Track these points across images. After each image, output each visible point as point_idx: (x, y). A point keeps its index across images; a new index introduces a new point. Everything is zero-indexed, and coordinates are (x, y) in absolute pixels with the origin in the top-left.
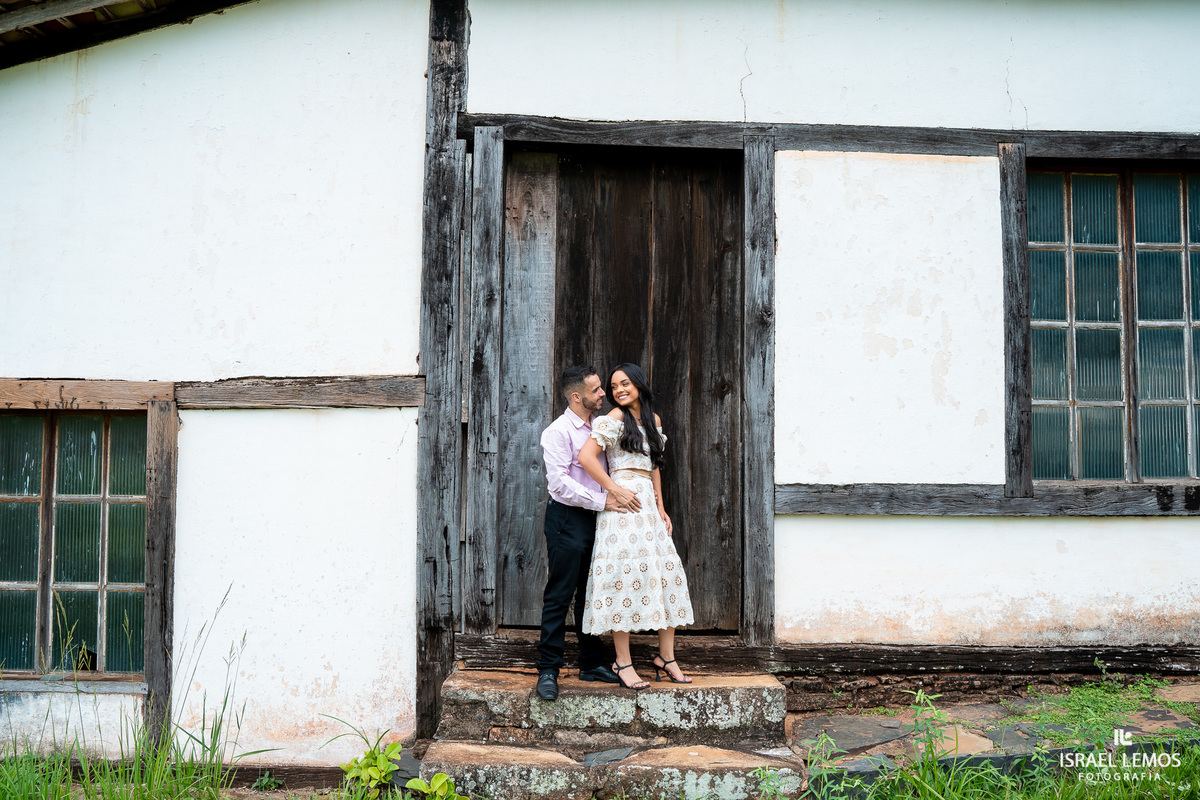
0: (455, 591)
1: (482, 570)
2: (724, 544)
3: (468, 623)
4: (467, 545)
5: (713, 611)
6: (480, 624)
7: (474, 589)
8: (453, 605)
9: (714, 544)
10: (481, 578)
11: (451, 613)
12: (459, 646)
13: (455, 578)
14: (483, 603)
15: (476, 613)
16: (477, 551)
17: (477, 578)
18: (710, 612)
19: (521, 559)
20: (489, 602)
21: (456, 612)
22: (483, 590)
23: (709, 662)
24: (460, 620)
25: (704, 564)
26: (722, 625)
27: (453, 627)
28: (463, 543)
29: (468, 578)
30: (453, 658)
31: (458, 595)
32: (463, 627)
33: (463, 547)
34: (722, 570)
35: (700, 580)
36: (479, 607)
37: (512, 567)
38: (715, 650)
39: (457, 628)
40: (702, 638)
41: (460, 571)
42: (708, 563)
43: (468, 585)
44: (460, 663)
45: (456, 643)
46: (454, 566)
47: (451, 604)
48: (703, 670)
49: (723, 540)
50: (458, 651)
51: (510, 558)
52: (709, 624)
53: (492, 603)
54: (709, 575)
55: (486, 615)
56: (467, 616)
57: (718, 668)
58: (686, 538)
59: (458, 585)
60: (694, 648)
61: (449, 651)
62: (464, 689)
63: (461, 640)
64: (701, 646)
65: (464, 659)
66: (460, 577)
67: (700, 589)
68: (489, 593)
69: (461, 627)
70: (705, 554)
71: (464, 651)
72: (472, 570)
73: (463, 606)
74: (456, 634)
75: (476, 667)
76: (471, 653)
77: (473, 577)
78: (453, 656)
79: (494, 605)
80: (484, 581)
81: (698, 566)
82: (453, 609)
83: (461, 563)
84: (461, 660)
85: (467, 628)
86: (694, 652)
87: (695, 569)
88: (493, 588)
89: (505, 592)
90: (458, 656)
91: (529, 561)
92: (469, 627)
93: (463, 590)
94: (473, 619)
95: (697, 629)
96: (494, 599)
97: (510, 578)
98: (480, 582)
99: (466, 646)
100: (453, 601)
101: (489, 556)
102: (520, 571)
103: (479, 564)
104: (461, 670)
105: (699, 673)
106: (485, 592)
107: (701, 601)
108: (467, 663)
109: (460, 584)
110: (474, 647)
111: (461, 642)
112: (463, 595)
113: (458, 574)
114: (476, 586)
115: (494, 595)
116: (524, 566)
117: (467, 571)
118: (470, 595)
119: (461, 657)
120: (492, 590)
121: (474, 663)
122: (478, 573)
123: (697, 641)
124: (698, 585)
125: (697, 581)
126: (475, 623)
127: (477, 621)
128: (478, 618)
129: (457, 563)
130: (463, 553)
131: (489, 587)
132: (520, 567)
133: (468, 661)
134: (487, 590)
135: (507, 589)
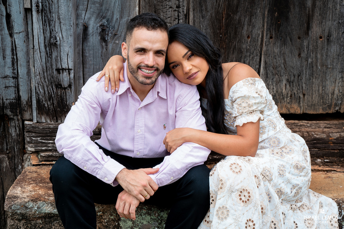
0: (22, 71)
1: (55, 45)
3: (41, 109)
4: (34, 13)
5: (336, 91)
6: (55, 111)
7: (46, 69)
8: (21, 88)
10: (54, 55)
11: (19, 98)
12: (30, 137)
13: (21, 55)
14: (59, 86)
15: (50, 98)
16: (47, 21)
17: (49, 55)
18: (333, 94)
19: (103, 30)
20: (65, 84)
21: (24, 97)
22: (58, 70)
23: (333, 154)
24: (31, 106)
25: (329, 35)
27: (22, 114)
28: (28, 11)
29: (37, 56)
30: (23, 151)
31: (26, 77)
32: (35, 114)
33: (29, 16)
35: (322, 55)
36: (54, 91)
37: (94, 39)
38: (342, 141)
39: (27, 115)
40: (322, 123)
41: (28, 46)
42: (334, 35)
43: (38, 64)
44: (33, 157)
45: (26, 134)
46: (19, 40)
47: (17, 87)
48: (325, 164)
50: (29, 143)
51: (90, 30)
53: (70, 86)
54: (334, 48)
56: (38, 101)
57: (343, 162)
59: (25, 64)
60: (316, 139)
61: (18, 143)
62: (35, 200)
63: (32, 130)
64: (324, 136)
65: (37, 152)
66: (27, 53)
67: (322, 65)
68: (65, 74)
69: (32, 114)
70: (330, 24)
71: (37, 143)
72: (42, 45)
73: (33, 89)
74: (27, 122)
75: (52, 161)
76: (46, 145)
77: (43, 54)
78: (24, 148)
79: (73, 87)
80: (59, 59)
81: (321, 38)
82: (21, 93)
83: (28, 36)
84: (33, 153)
85: (39, 116)
86: (314, 144)
87: (317, 42)
88: (70, 67)
89: (86, 70)
90: (29, 149)
91: (114, 32)
92: (42, 114)
93: (33, 69)
94: (46, 105)
95: (315, 113)
96: (73, 81)
97: (91, 52)
98: (54, 60)
99: (39, 137)
100: (21, 83)
101: (64, 28)
102: (104, 44)
103: (51, 37)
104: (34, 165)
105: (320, 168)
106: (61, 72)
107: (322, 81)
108: (41, 156)
109: (28, 62)
110: (49, 138)
111: (32, 132)
112: (33, 75)
113: (25, 50)
114: (48, 65)
115: (72, 75)
116: (108, 38)
117: (36, 47)
118: (42, 76)
119: (33, 150)
120: (69, 70)
121: (49, 156)
122: (50, 49)
123: (317, 129)
124: (319, 61)
125: (319, 56)
126: (49, 109)
127: (52, 107)
128: (53, 104)
129: (22, 36)
130: (30, 22)
131: (65, 66)
132: (103, 39)
133: (42, 154)
134: (63, 69)
135: (88, 66)
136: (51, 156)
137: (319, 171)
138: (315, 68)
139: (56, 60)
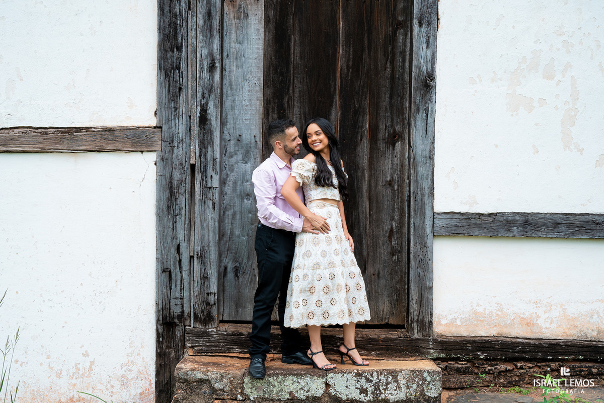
0: (186, 294)
1: (207, 278)
2: (394, 258)
3: (196, 319)
4: (195, 258)
5: (385, 310)
6: (205, 319)
7: (201, 293)
8: (184, 305)
9: (386, 258)
10: (206, 284)
11: (183, 311)
12: (189, 337)
13: (186, 284)
14: (208, 304)
15: (202, 311)
16: (203, 263)
17: (203, 284)
18: (383, 311)
19: (237, 270)
20: (212, 303)
21: (186, 311)
22: (208, 294)
23: (382, 349)
24: (190, 317)
25: (379, 274)
26: (392, 321)
27: (184, 322)
28: (192, 257)
29: (196, 284)
30: (184, 346)
31: (188, 298)
32: (192, 322)
33: (192, 260)
34: (392, 279)
35: (375, 286)
36: (205, 307)
37: (230, 275)
38: (387, 340)
39: (187, 323)
40: (377, 331)
41: (190, 279)
42: (382, 273)
43: (196, 290)
44: (190, 350)
45: (186, 335)
46: (185, 275)
47: (182, 304)
48: (377, 355)
49: (393, 255)
50: (188, 341)
51: (229, 269)
52: (382, 320)
53: (215, 304)
54: (382, 282)
55: (210, 312)
56: (195, 314)
57: (389, 354)
58: (365, 253)
59: (188, 290)
60: (370, 339)
61: (181, 341)
62: (192, 370)
63: (191, 332)
64: (376, 337)
65: (192, 347)
66: (190, 283)
67: (375, 293)
68: (212, 296)
69: (190, 322)
70: (379, 266)
71: (193, 341)
72: (199, 278)
73: (192, 306)
74: (187, 327)
75: (202, 353)
76: (198, 342)
77: (199, 284)
78: (184, 345)
79: (216, 305)
80: (209, 287)
81: (374, 275)
82: (184, 309)
83: (191, 273)
84: (190, 347)
85: (195, 323)
86: (370, 341)
87: (371, 278)
88: (215, 292)
89: (225, 295)
90: (188, 345)
91: (243, 271)
92: (197, 322)
93: (192, 293)
94: (200, 316)
95: (373, 324)
96: (216, 301)
97: (229, 284)
98: (205, 287)
99: (194, 337)
100: (184, 302)
101: (212, 267)
102: (237, 278)
103: (204, 273)
104: (190, 355)
105: (374, 358)
106: (210, 294)
107: (376, 302)
108: (195, 350)
109: (190, 289)
110: (200, 337)
111: (190, 334)
112: (192, 297)
113: (188, 281)
114: (202, 290)
115: (216, 297)
116: (240, 275)
117: (195, 279)
118: (198, 297)
119: (190, 345)
120: (215, 293)
121: (200, 350)
122: (204, 280)
123: (372, 333)
124: (373, 290)
125: (373, 287)
126: (201, 319)
127: (203, 317)
128: (204, 315)
129: (187, 272)
130: (192, 264)
131: (212, 291)
132: (236, 276)
133: (196, 348)
134: (211, 293)
135: (226, 293)
136: (202, 350)
137: (373, 359)
138: (371, 294)
139: (207, 287)
